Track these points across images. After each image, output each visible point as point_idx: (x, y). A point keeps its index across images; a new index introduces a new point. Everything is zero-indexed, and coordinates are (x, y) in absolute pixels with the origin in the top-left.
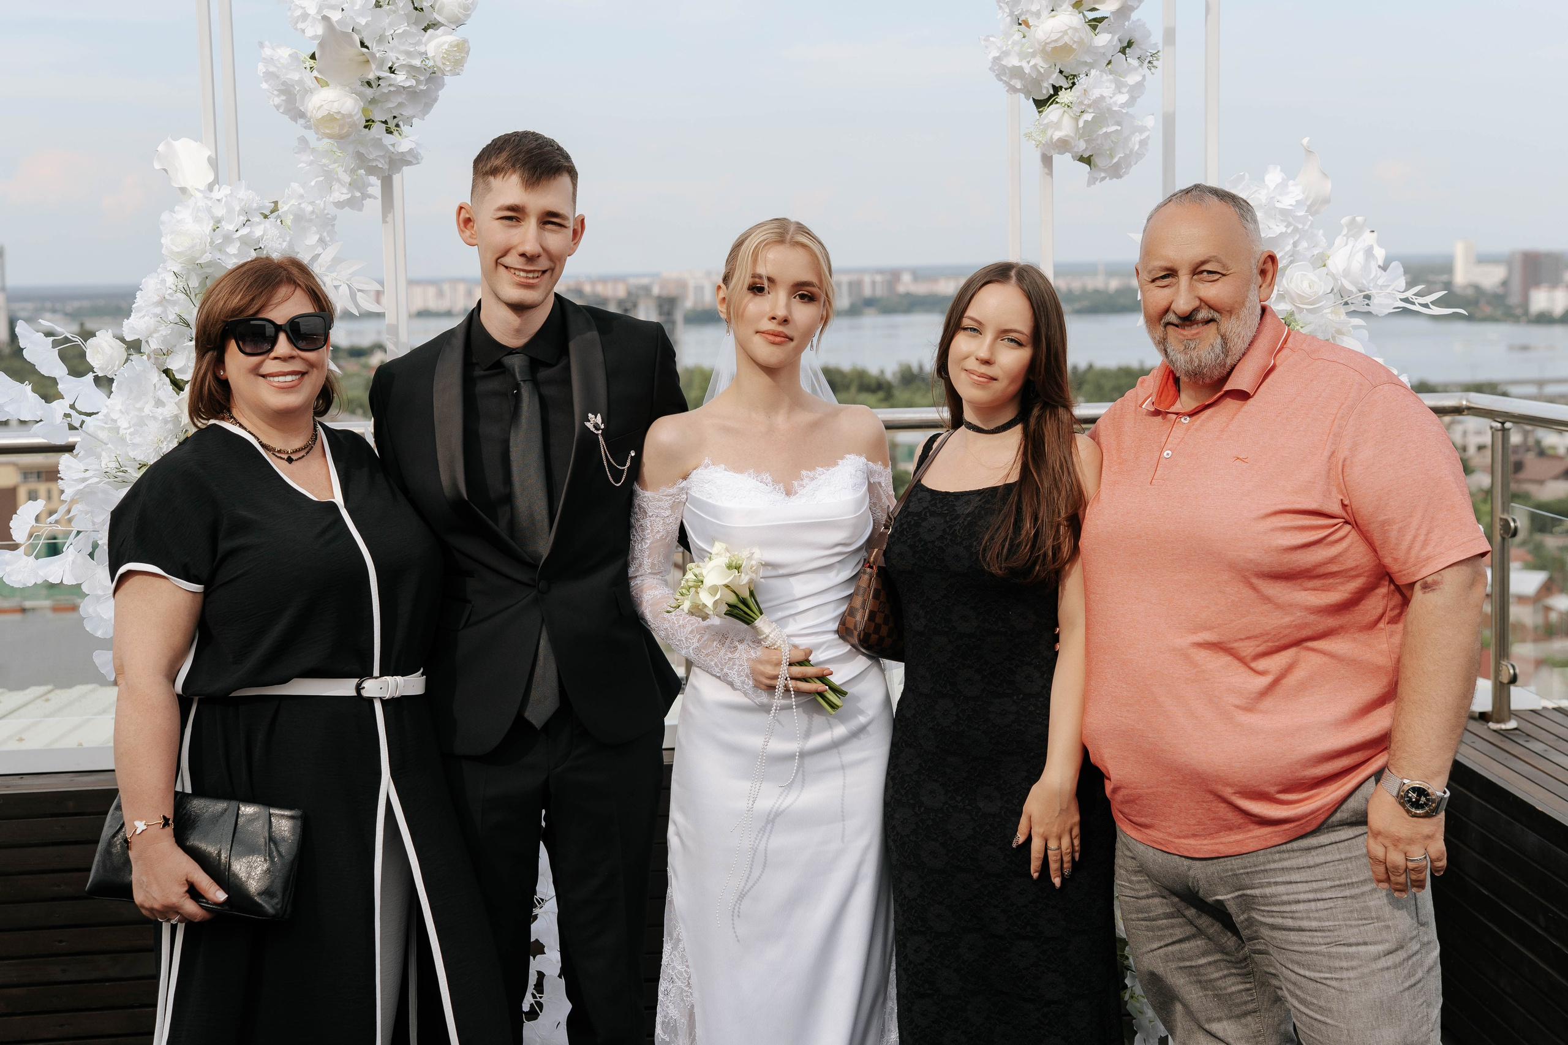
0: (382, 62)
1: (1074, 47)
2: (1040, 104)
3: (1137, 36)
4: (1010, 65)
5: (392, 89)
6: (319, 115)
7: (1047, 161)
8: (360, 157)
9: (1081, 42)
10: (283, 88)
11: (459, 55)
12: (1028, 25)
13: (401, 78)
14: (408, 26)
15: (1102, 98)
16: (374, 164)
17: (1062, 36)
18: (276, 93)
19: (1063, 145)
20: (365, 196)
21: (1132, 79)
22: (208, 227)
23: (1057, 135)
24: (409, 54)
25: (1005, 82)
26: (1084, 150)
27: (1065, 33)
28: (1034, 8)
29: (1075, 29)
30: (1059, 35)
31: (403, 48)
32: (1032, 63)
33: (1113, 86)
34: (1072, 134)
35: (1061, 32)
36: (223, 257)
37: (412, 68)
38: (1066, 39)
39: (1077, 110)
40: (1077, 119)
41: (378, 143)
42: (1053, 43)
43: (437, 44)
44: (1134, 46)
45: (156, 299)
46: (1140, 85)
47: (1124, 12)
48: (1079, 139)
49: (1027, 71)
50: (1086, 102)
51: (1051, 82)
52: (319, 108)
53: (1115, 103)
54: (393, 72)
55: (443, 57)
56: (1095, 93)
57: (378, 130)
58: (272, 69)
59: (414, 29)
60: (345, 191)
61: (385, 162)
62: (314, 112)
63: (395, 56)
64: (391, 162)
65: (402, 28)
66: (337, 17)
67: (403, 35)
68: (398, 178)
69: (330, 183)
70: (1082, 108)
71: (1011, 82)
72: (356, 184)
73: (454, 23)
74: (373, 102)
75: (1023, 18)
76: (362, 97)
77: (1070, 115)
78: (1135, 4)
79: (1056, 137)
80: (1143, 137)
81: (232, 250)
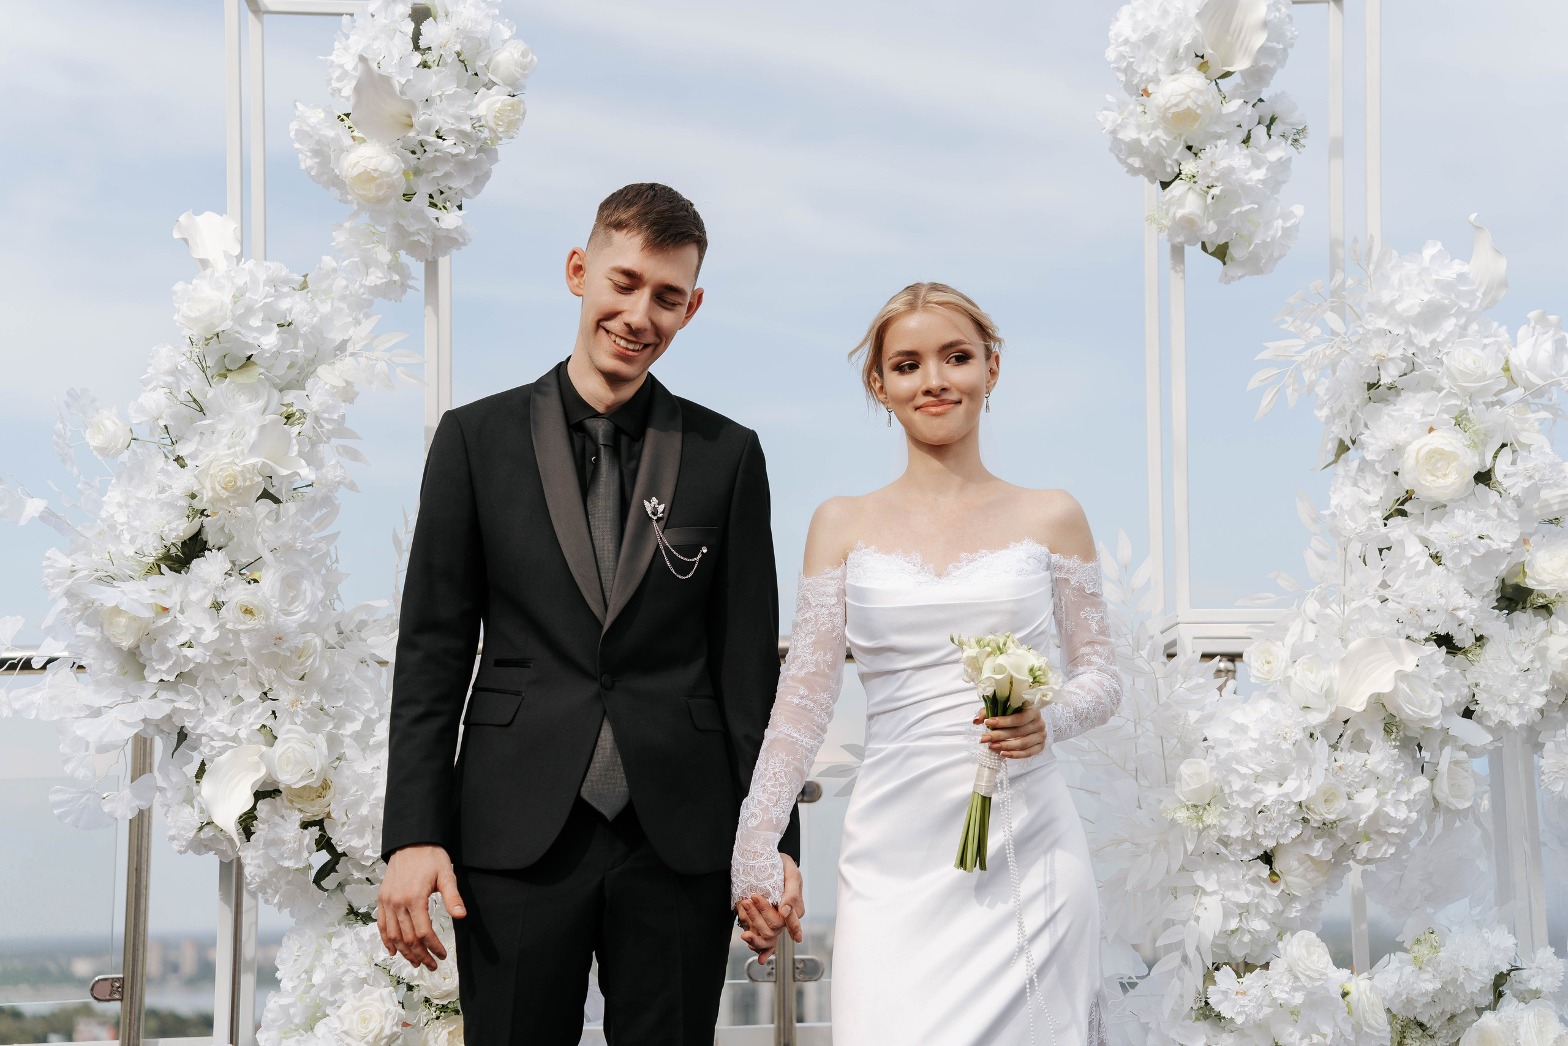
0: (427, 127)
1: (1199, 111)
2: (1165, 185)
3: (1279, 110)
4: (1127, 139)
5: (438, 154)
6: (355, 172)
7: (1178, 252)
8: (400, 231)
9: (1206, 106)
10: (319, 148)
11: (512, 122)
12: (1148, 95)
13: (448, 145)
14: (457, 87)
15: (1231, 170)
16: (416, 238)
17: (1184, 100)
18: (309, 154)
19: (1188, 224)
20: (404, 287)
21: (1273, 155)
22: (228, 299)
23: (1180, 213)
24: (458, 118)
25: (1124, 162)
26: (1217, 233)
27: (1187, 96)
28: (1151, 73)
29: (1200, 92)
30: (1182, 97)
31: (451, 111)
32: (1152, 136)
33: (1249, 163)
34: (1199, 212)
35: (1182, 94)
36: (243, 331)
37: (462, 133)
38: (1189, 103)
39: (1202, 183)
40: (1206, 197)
41: (420, 216)
42: (1173, 108)
43: (488, 105)
44: (1277, 121)
45: (167, 366)
46: (1283, 165)
47: (1258, 75)
48: (1208, 221)
49: (1145, 142)
50: (1213, 174)
51: (1175, 156)
52: (355, 165)
53: (1250, 180)
54: (439, 138)
55: (495, 116)
56: (1223, 164)
57: (420, 201)
58: (306, 128)
59: (466, 92)
60: (383, 274)
61: (428, 237)
62: (350, 170)
63: (442, 119)
64: (436, 239)
65: (451, 89)
66: (375, 66)
67: (453, 98)
68: (444, 263)
69: (367, 263)
70: (1209, 182)
71: (1130, 161)
72: (395, 266)
73: (511, 85)
74: (417, 172)
75: (1143, 86)
76: (405, 160)
77: (1195, 191)
78: (1272, 64)
79: (1178, 215)
80: (1289, 224)
81: (255, 322)
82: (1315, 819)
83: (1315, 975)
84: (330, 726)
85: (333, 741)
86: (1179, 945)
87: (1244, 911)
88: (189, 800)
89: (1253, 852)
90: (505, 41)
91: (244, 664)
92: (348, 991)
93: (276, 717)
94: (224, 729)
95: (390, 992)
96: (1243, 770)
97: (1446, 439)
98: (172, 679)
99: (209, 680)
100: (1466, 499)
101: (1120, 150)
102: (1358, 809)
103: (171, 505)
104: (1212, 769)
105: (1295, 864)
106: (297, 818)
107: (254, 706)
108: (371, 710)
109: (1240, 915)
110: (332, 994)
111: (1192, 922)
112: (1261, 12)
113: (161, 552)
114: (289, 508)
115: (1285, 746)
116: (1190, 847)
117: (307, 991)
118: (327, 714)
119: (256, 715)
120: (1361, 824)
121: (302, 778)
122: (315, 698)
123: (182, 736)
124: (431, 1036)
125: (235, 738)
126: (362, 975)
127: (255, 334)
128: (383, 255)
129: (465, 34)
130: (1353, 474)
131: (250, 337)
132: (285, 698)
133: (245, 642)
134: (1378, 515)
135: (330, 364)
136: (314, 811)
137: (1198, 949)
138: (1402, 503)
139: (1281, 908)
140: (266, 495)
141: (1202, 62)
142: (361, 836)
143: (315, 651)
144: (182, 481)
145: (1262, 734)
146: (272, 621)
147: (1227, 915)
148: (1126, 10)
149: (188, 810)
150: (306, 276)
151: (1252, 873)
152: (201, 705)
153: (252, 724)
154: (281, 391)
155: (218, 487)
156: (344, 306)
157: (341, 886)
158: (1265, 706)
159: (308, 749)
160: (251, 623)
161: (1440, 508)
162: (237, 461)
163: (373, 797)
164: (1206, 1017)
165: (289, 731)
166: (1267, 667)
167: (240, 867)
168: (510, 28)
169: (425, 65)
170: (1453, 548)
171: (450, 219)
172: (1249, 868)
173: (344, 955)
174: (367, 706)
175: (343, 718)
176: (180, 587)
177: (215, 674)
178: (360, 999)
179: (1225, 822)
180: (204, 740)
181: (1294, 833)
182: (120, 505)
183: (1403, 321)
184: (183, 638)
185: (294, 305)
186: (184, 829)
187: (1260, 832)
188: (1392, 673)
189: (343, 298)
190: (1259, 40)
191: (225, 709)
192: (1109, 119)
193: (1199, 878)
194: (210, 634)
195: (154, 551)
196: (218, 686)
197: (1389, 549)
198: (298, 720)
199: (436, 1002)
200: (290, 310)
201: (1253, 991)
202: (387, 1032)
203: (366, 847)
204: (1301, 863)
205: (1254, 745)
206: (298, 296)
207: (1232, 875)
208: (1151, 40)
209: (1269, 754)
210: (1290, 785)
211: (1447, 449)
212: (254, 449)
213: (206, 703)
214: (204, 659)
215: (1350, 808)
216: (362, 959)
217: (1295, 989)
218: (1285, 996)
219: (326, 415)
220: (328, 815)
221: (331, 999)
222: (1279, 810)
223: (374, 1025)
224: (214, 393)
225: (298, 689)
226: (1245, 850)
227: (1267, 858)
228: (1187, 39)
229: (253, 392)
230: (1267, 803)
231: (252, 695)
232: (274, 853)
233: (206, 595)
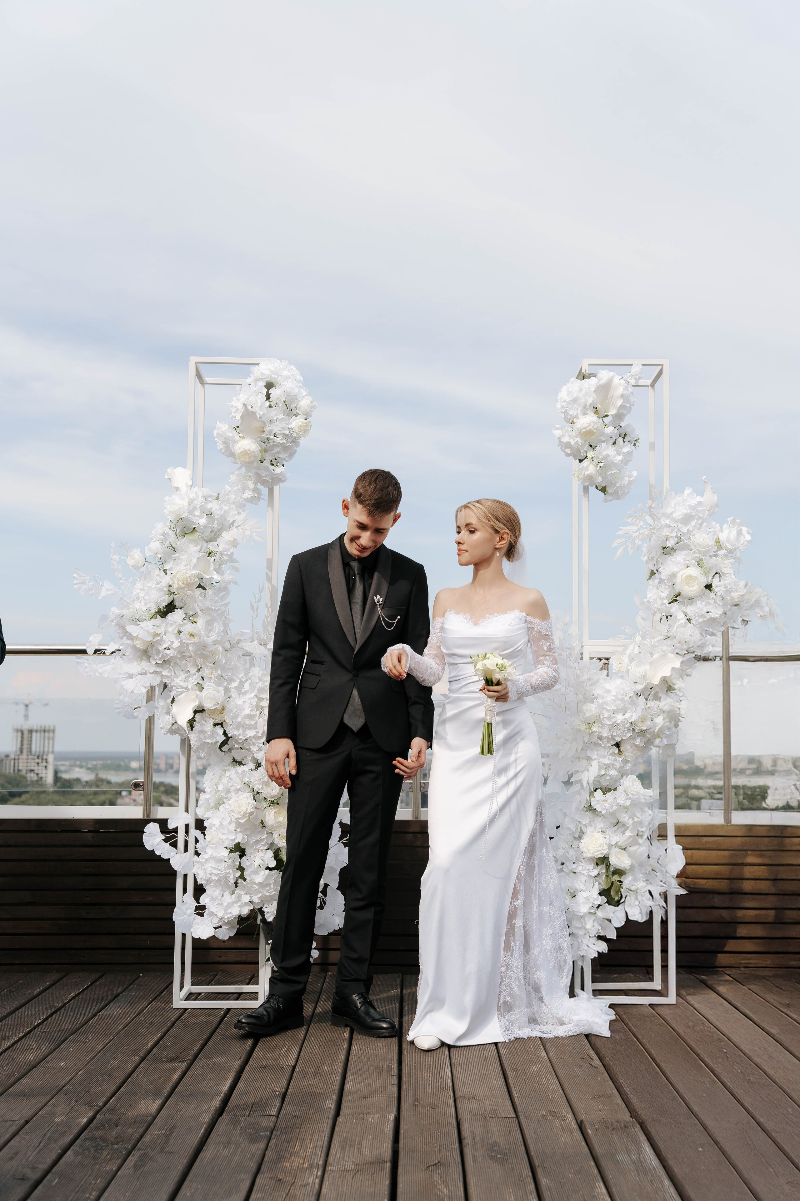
0: (270, 432)
1: (595, 431)
2: (581, 461)
3: (628, 431)
4: (565, 442)
5: (275, 443)
6: (240, 451)
7: (586, 489)
8: (258, 475)
9: (597, 429)
10: (226, 441)
11: (306, 430)
12: (574, 423)
13: (279, 439)
14: (284, 416)
15: (608, 456)
16: (264, 479)
17: (589, 426)
18: (222, 443)
19: (590, 478)
20: (259, 498)
21: (625, 450)
22: (186, 503)
23: (586, 473)
24: (284, 429)
25: (564, 451)
26: (602, 482)
27: (590, 424)
28: (575, 414)
29: (595, 423)
31: (280, 425)
32: (576, 441)
33: (615, 453)
34: (594, 473)
35: (588, 424)
36: (192, 517)
37: (285, 435)
38: (590, 427)
39: (596, 461)
40: (597, 467)
41: (266, 469)
42: (585, 429)
43: (296, 423)
44: (627, 435)
45: (161, 532)
46: (630, 453)
47: (619, 417)
48: (599, 477)
49: (572, 443)
50: (600, 457)
51: (585, 449)
52: (240, 448)
53: (616, 460)
54: (275, 436)
55: (299, 428)
56: (605, 453)
57: (267, 463)
58: (220, 433)
59: (287, 418)
60: (251, 493)
61: (269, 478)
62: (238, 450)
63: (276, 429)
64: (272, 479)
65: (281, 416)
66: (250, 408)
67: (281, 420)
68: (276, 489)
69: (244, 489)
70: (599, 460)
71: (566, 450)
72: (256, 490)
73: (306, 415)
74: (266, 451)
75: (572, 420)
76: (261, 446)
77: (593, 464)
78: (625, 412)
79: (586, 474)
80: (631, 479)
81: (197, 513)
82: (638, 729)
83: (635, 793)
84: (226, 684)
85: (227, 690)
86: (580, 781)
87: (607, 767)
88: (168, 712)
89: (611, 742)
90: (304, 397)
91: (190, 657)
92: (233, 794)
93: (203, 680)
94: (182, 684)
95: (250, 795)
96: (608, 708)
97: (694, 571)
98: (161, 662)
99: (176, 663)
100: (701, 596)
101: (562, 446)
102: (655, 725)
103: (161, 590)
104: (596, 708)
105: (629, 747)
106: (211, 722)
107: (194, 674)
108: (242, 677)
109: (606, 768)
110: (226, 794)
111: (586, 772)
112: (620, 391)
113: (157, 609)
114: (209, 592)
115: (626, 698)
116: (586, 740)
117: (216, 793)
118: (224, 679)
119: (195, 679)
120: (656, 731)
121: (214, 705)
122: (219, 672)
123: (165, 686)
124: (267, 813)
125: (186, 688)
126: (238, 787)
127: (197, 518)
128: (251, 486)
129: (287, 394)
130: (656, 584)
131: (195, 520)
132: (207, 672)
133: (191, 648)
134: (666, 602)
135: (227, 531)
136: (218, 719)
137: (588, 782)
138: (676, 597)
139: (622, 765)
140: (200, 586)
141: (596, 410)
142: (238, 730)
143: (219, 652)
144: (166, 580)
145: (617, 693)
146: (202, 640)
147: (600, 768)
148: (564, 389)
149: (167, 717)
150: (219, 494)
151: (611, 751)
152: (173, 674)
153: (193, 682)
154: (207, 542)
155: (180, 583)
156: (234, 506)
157: (230, 750)
158: (619, 681)
159: (216, 693)
160: (193, 640)
161: (691, 600)
162: (188, 572)
163: (243, 714)
164: (590, 810)
165: (209, 685)
166: (620, 666)
167: (189, 741)
168: (306, 391)
169: (270, 406)
170: (696, 617)
171: (279, 470)
172: (610, 749)
173: (231, 779)
174: (241, 676)
175: (231, 680)
176: (164, 624)
177: (178, 661)
178: (238, 797)
179: (600, 730)
180: (174, 688)
181: (629, 735)
182: (141, 589)
183: (676, 521)
184: (165, 646)
185: (213, 506)
186: (166, 724)
187: (615, 734)
188: (670, 669)
189: (234, 503)
190: (620, 402)
191: (183, 675)
192: (558, 433)
193: (589, 753)
194: (176, 644)
195: (155, 609)
196: (180, 666)
197: (671, 616)
198: (212, 681)
199: (269, 799)
200: (212, 508)
201: (610, 800)
202: (249, 811)
203: (240, 734)
204: (631, 747)
205: (614, 698)
206: (215, 503)
207: (602, 752)
208: (575, 401)
209: (619, 702)
210: (628, 715)
211: (694, 575)
212: (195, 567)
213: (175, 673)
214: (174, 655)
215: (652, 724)
216: (238, 780)
217: (627, 799)
218: (622, 802)
219: (225, 553)
220: (225, 721)
221: (226, 796)
222: (623, 725)
223: (244, 808)
224: (180, 543)
225: (212, 668)
226: (608, 742)
227: (617, 745)
228: (590, 401)
229: (195, 542)
230: (618, 722)
231: (193, 670)
232: (202, 736)
233: (175, 628)
